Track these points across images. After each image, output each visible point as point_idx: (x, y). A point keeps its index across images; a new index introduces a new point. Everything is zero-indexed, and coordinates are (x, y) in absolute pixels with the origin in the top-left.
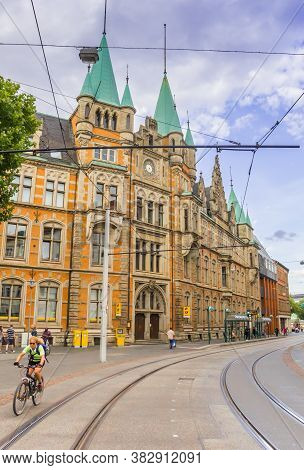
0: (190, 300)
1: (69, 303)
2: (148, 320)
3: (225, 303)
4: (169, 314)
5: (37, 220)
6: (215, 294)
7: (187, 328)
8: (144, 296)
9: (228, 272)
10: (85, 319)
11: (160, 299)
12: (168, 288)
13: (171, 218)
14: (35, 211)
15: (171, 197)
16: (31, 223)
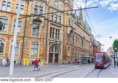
0: (70, 50)
1: (23, 49)
2: (54, 56)
3: (82, 52)
4: (62, 54)
5: (11, 18)
6: (79, 49)
7: (69, 59)
8: (53, 48)
9: (83, 42)
10: (29, 55)
11: (59, 49)
12: (62, 45)
13: (64, 21)
14: (11, 14)
15: (64, 14)
16: (9, 19)
